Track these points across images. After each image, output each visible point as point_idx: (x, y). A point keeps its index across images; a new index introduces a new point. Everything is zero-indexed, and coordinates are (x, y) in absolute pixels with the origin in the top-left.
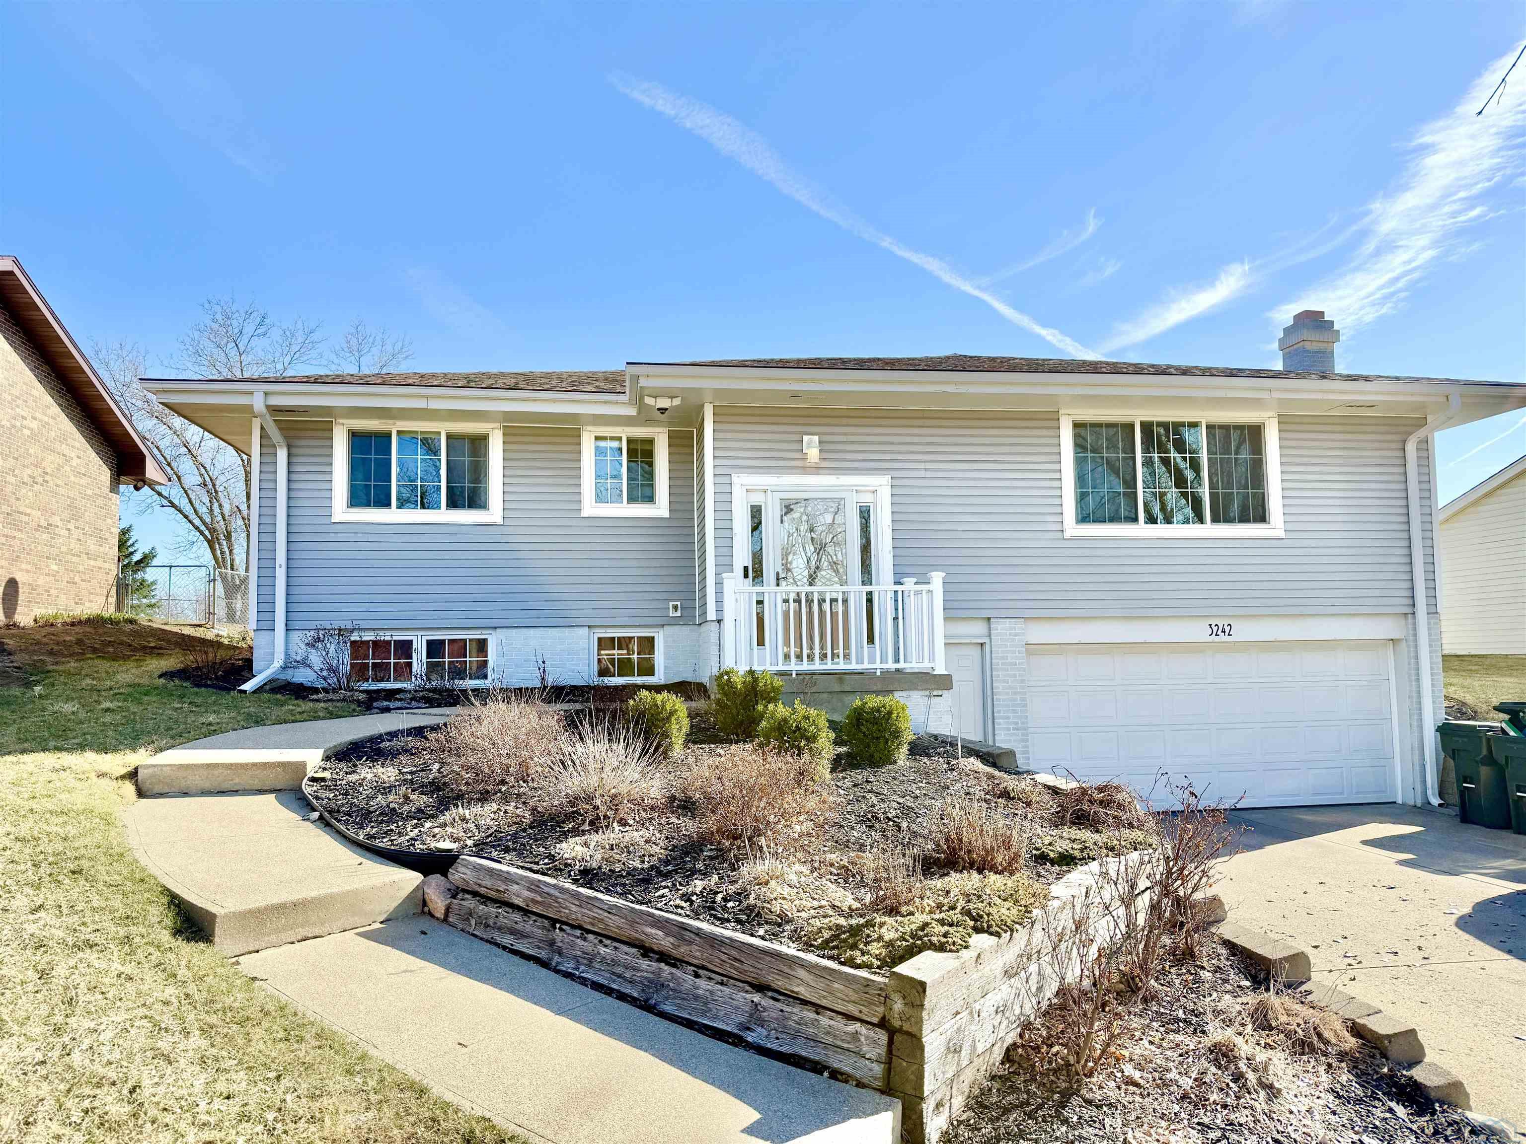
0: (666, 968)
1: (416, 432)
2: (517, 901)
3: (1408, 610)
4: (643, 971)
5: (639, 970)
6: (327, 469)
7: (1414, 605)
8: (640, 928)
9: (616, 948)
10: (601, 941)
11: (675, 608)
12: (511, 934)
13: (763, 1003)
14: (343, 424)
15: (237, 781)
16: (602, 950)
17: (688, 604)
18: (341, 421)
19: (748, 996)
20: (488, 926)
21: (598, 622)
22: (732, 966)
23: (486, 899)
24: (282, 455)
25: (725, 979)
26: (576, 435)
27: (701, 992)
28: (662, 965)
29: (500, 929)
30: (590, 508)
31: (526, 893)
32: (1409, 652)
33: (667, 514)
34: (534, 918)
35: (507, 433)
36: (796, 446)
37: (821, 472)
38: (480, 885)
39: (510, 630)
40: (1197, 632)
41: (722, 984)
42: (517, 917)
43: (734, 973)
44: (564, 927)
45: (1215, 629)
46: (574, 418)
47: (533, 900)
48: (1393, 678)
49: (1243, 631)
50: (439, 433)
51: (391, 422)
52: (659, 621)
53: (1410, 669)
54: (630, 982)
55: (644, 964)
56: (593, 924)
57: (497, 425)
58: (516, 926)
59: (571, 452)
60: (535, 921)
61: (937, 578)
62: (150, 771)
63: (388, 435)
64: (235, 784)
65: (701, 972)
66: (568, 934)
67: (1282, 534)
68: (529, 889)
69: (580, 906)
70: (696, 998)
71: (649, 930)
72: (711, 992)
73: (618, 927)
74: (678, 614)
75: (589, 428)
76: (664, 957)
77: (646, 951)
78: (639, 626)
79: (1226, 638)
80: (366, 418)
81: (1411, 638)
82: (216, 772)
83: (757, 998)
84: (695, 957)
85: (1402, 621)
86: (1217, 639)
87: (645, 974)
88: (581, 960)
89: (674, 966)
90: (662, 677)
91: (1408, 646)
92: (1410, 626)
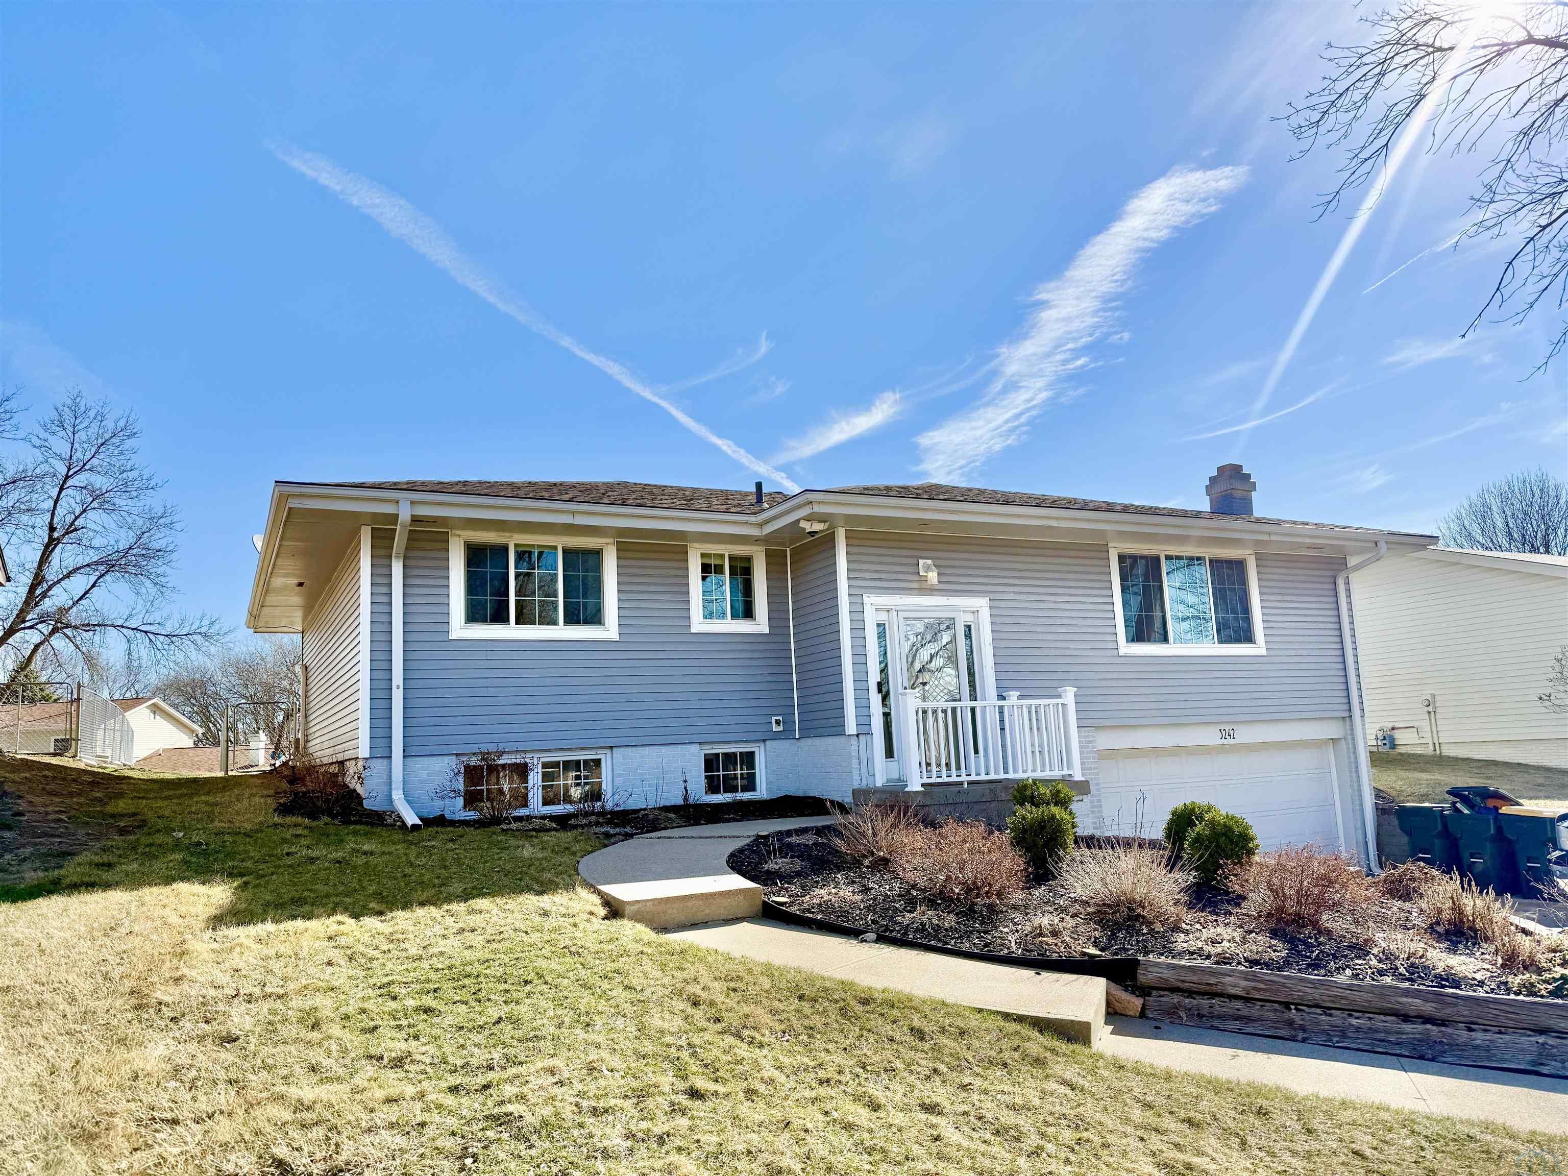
0: (1434, 1028)
1: (533, 546)
2: (1233, 991)
3: (1346, 714)
4: (1408, 1034)
5: (1403, 1034)
6: (443, 582)
7: (1350, 710)
8: (1393, 999)
9: (1370, 1018)
10: (1350, 1015)
11: (778, 722)
12: (1236, 1020)
13: (1550, 1042)
14: (459, 536)
15: (707, 912)
16: (1354, 1022)
17: (788, 719)
18: (458, 532)
19: (1531, 1039)
20: (1203, 1016)
21: (709, 738)
22: (1507, 1018)
23: (1190, 993)
24: (397, 569)
25: (1503, 1030)
26: (682, 554)
27: (1478, 1042)
28: (1429, 1026)
29: (1219, 1017)
30: (699, 624)
31: (1244, 983)
32: (1348, 749)
33: (767, 631)
34: (1260, 1003)
35: (623, 551)
36: (912, 569)
37: (935, 593)
38: (1183, 981)
39: (626, 749)
40: (1210, 737)
41: (1500, 1033)
42: (1238, 1004)
43: (1510, 1023)
44: (1300, 1007)
45: (1224, 733)
46: (682, 535)
47: (1255, 988)
48: (1334, 770)
49: (1245, 735)
50: (555, 548)
51: (507, 534)
52: (760, 736)
53: (1349, 763)
54: (1397, 1044)
55: (1407, 1027)
56: (1333, 1002)
57: (610, 540)
58: (1240, 1013)
59: (679, 569)
60: (1262, 1006)
61: (1069, 695)
62: (636, 907)
63: (505, 549)
64: (706, 915)
65: (1473, 1026)
66: (1309, 1013)
67: (1264, 652)
68: (1246, 979)
69: (1315, 988)
70: (1476, 1047)
71: (1404, 1000)
72: (1491, 1041)
73: (1366, 1001)
74: (781, 728)
75: (695, 545)
76: (1427, 1020)
77: (1406, 1018)
78: (742, 741)
79: (1232, 741)
80: (483, 530)
81: (1349, 737)
82: (690, 904)
83: (1541, 1039)
84: (1463, 1016)
85: (1341, 723)
86: (1226, 742)
87: (1411, 1036)
88: (1331, 1033)
89: (1443, 1025)
90: (764, 792)
91: (1347, 744)
92: (1348, 727)
